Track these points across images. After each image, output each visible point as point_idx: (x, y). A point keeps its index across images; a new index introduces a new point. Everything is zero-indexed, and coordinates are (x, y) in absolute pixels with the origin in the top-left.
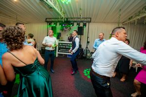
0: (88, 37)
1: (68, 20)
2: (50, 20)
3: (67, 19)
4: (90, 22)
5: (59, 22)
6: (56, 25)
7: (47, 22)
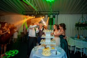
3: (40, 12)
5: (33, 14)
7: (24, 14)
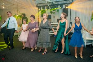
0: (70, 18)
2: (40, 5)
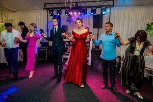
1: (79, 4)
4: (113, 6)
5: (64, 8)
6: (60, 14)
7: (47, 9)
